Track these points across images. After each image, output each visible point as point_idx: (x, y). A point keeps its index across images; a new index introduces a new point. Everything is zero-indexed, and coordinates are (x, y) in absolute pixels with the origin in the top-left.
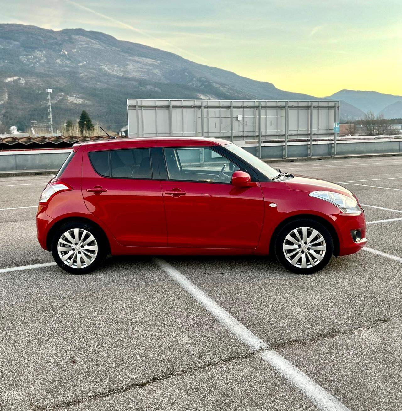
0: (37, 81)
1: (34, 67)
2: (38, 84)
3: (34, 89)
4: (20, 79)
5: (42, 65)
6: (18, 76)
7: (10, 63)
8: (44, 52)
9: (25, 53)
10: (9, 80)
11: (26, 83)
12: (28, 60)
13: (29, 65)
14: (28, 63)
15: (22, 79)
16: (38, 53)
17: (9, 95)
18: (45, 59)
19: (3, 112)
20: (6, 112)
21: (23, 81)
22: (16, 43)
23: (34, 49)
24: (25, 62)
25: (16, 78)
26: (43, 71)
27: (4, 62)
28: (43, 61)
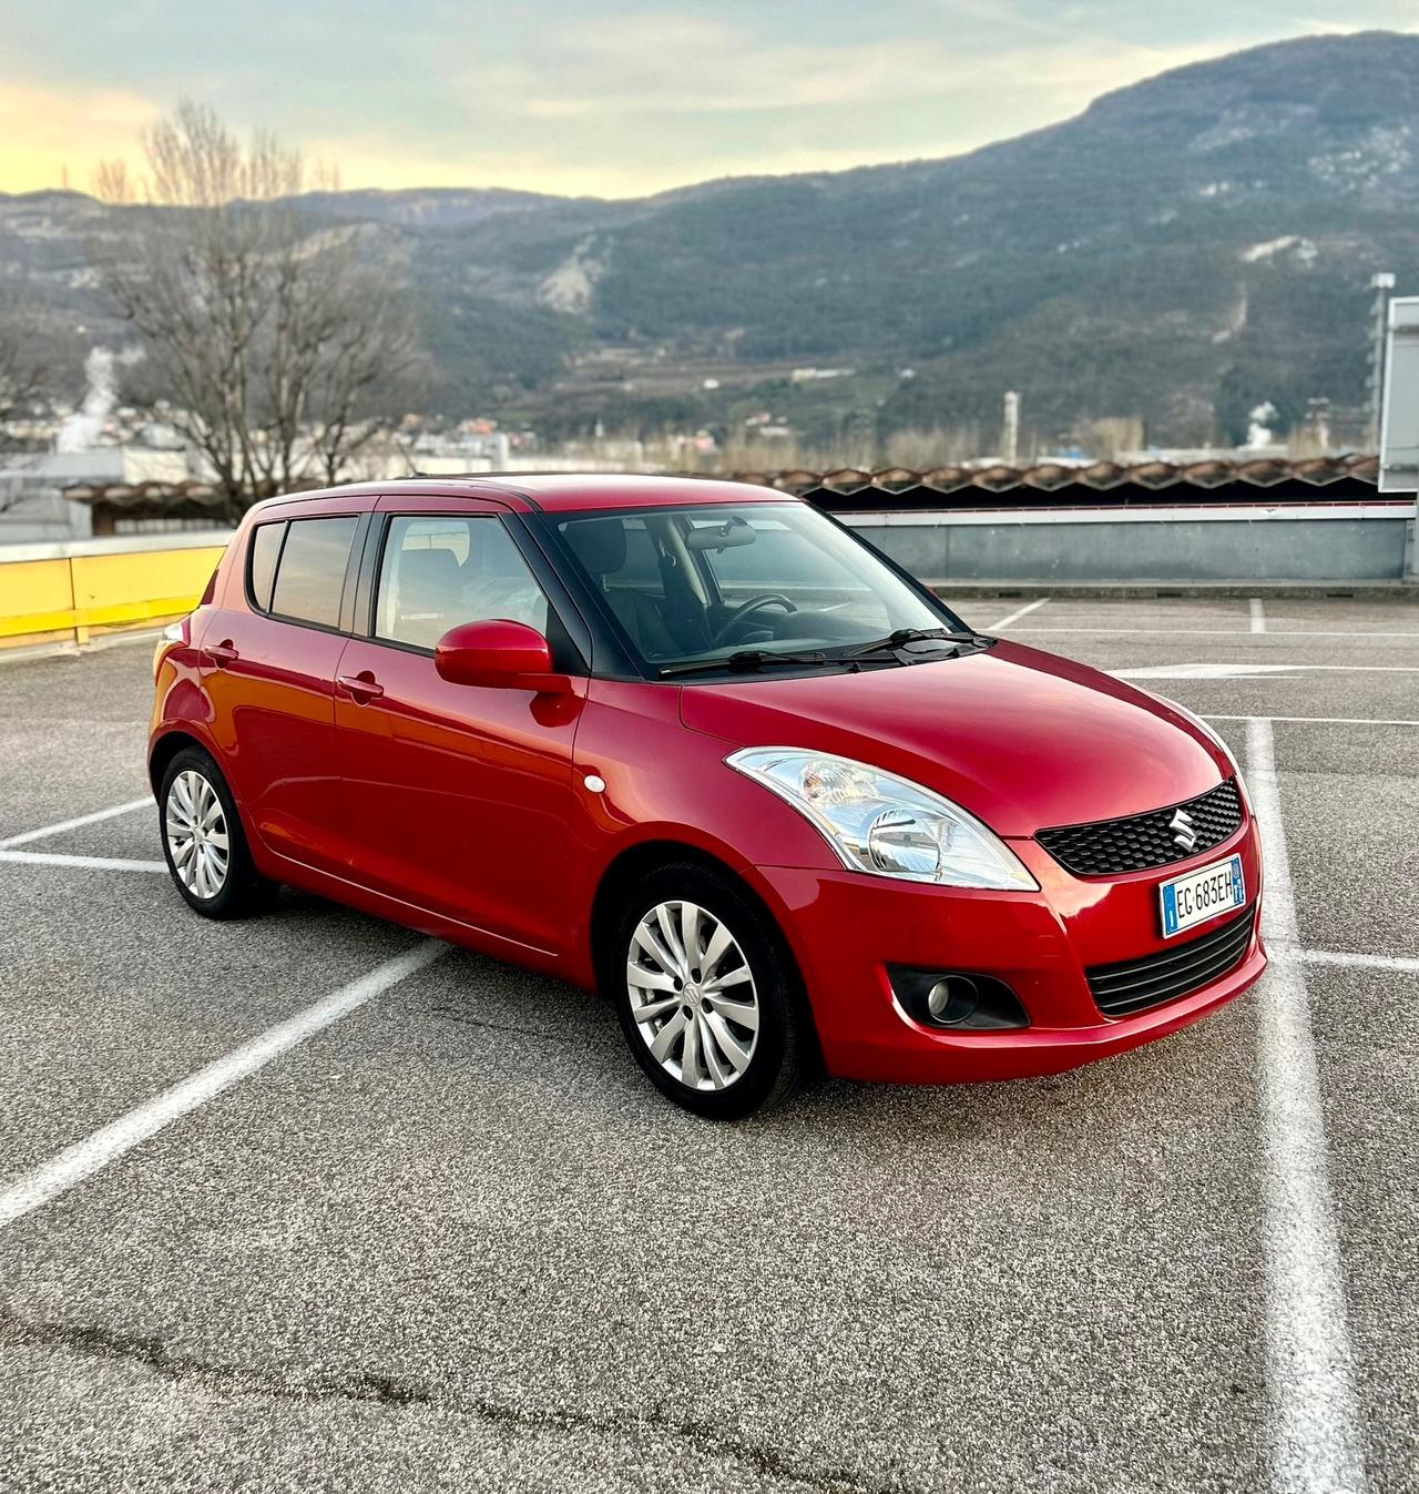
0: (1361, 248)
1: (1357, 193)
2: (1363, 256)
3: (1346, 278)
4: (1296, 245)
5: (1393, 181)
6: (1291, 234)
7: (1271, 188)
8: (1406, 130)
9: (1330, 143)
10: (1260, 251)
11: (1318, 260)
12: (1339, 166)
13: (1337, 188)
14: (1337, 181)
15: (1305, 242)
16: (1381, 139)
17: (1251, 308)
18: (1405, 156)
19: (1222, 371)
20: (1236, 370)
21: (1307, 253)
22: (1302, 110)
23: (1364, 123)
24: (1326, 177)
25: (1283, 242)
26: (1389, 205)
27: (1250, 187)
28: (1395, 167)
